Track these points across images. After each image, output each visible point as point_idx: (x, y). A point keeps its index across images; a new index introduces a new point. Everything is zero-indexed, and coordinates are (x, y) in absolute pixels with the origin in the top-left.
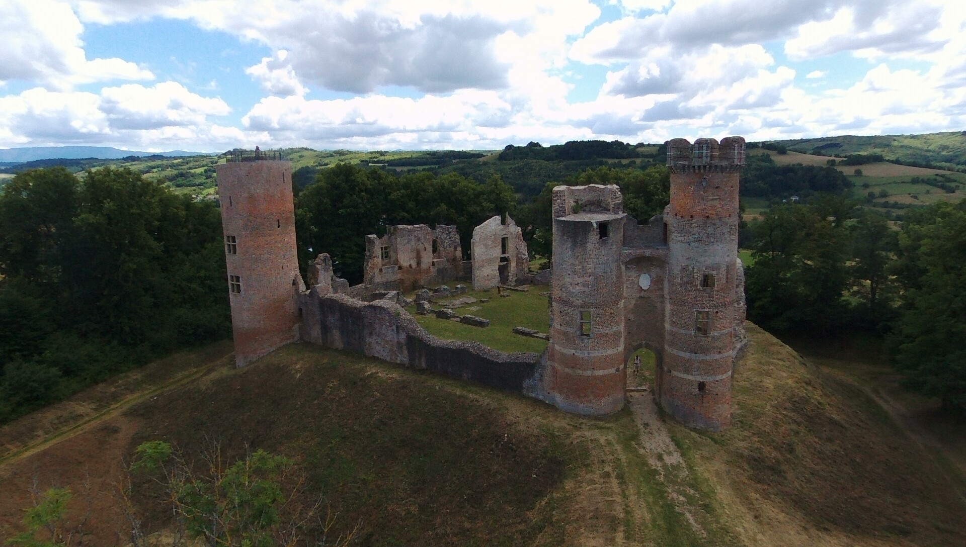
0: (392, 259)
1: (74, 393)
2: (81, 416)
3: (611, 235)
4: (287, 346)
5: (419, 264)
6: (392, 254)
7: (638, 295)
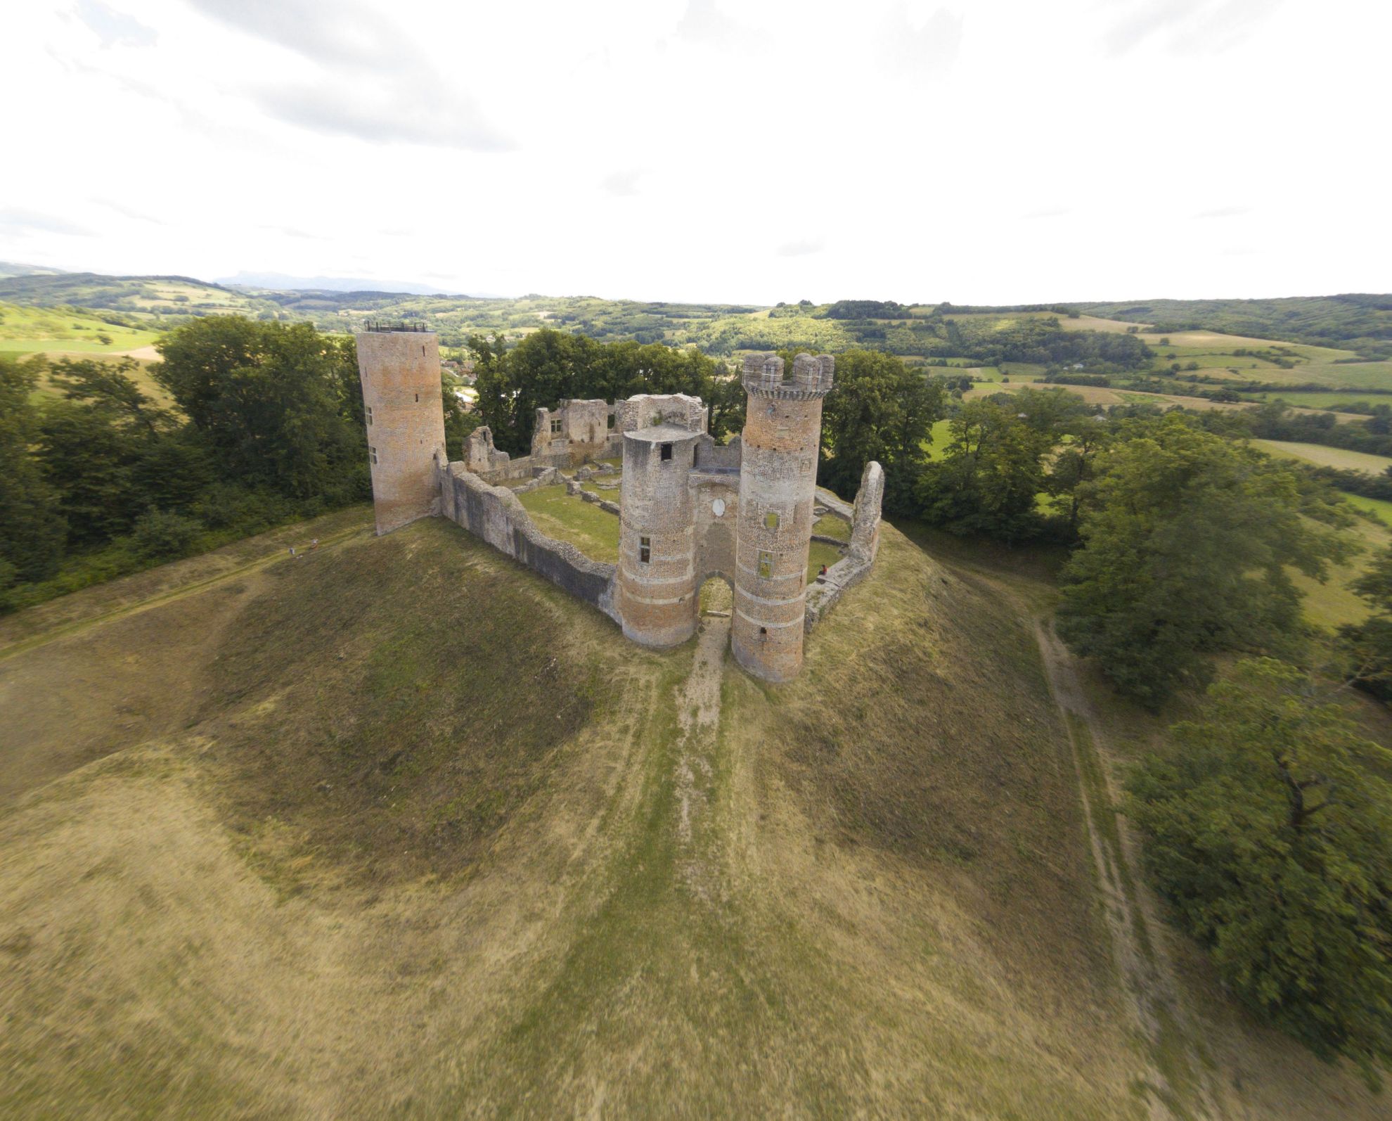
0: (565, 433)
1: (221, 545)
2: (220, 570)
3: (675, 457)
4: (422, 520)
5: (592, 438)
6: (564, 427)
7: (712, 521)
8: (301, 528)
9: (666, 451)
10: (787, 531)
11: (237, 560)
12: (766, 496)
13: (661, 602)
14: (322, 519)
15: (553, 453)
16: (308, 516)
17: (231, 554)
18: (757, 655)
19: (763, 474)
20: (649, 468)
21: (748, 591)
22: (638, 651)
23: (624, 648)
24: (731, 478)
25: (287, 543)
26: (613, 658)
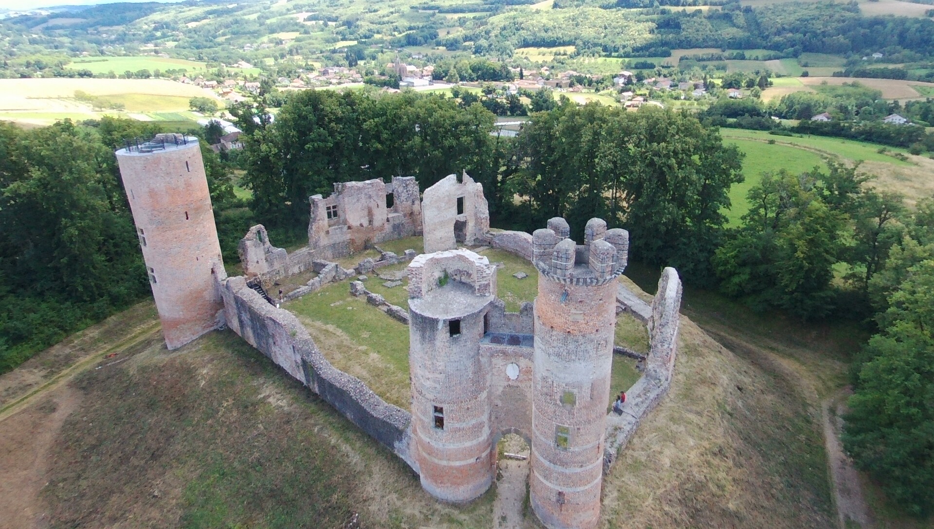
0: (342, 218)
2: (30, 386)
3: (464, 330)
4: (208, 335)
5: (371, 222)
6: (340, 212)
7: (506, 383)
8: (93, 332)
9: (454, 327)
10: (585, 407)
11: (43, 373)
12: (562, 375)
13: (457, 464)
14: (112, 320)
15: (332, 242)
16: (98, 318)
17: (36, 367)
18: (556, 515)
19: (558, 355)
20: (438, 343)
21: (545, 458)
22: (438, 506)
23: (423, 503)
24: (525, 349)
25: (85, 350)
26: (414, 515)
